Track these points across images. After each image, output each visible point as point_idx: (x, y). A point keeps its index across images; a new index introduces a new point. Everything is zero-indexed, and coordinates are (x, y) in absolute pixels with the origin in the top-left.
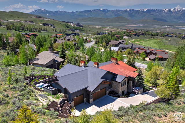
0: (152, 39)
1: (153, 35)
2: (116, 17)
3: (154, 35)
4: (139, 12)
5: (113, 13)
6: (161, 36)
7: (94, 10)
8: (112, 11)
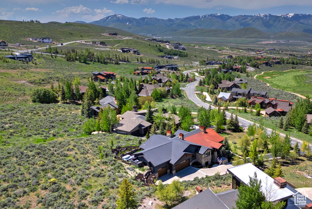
0: (294, 70)
1: (295, 63)
2: (242, 27)
3: (297, 64)
4: (279, 20)
5: (237, 20)
6: (308, 65)
7: (205, 16)
8: (236, 17)
